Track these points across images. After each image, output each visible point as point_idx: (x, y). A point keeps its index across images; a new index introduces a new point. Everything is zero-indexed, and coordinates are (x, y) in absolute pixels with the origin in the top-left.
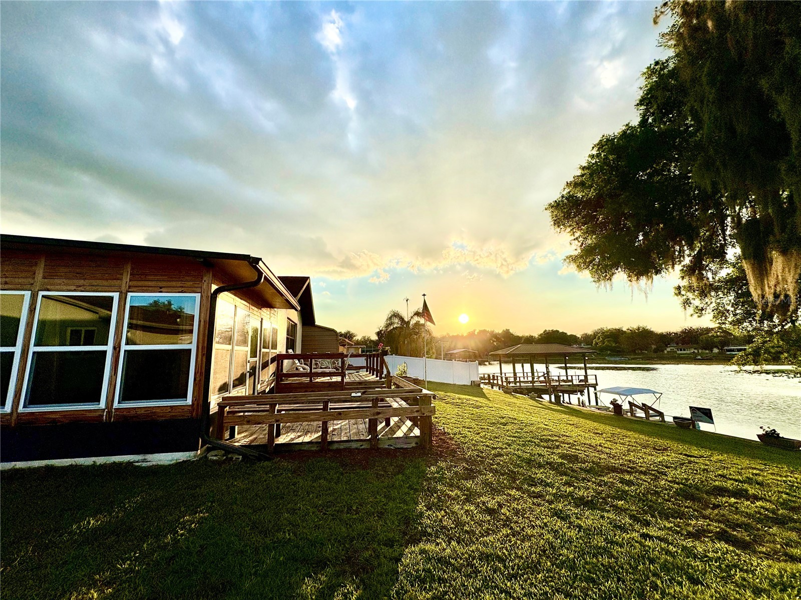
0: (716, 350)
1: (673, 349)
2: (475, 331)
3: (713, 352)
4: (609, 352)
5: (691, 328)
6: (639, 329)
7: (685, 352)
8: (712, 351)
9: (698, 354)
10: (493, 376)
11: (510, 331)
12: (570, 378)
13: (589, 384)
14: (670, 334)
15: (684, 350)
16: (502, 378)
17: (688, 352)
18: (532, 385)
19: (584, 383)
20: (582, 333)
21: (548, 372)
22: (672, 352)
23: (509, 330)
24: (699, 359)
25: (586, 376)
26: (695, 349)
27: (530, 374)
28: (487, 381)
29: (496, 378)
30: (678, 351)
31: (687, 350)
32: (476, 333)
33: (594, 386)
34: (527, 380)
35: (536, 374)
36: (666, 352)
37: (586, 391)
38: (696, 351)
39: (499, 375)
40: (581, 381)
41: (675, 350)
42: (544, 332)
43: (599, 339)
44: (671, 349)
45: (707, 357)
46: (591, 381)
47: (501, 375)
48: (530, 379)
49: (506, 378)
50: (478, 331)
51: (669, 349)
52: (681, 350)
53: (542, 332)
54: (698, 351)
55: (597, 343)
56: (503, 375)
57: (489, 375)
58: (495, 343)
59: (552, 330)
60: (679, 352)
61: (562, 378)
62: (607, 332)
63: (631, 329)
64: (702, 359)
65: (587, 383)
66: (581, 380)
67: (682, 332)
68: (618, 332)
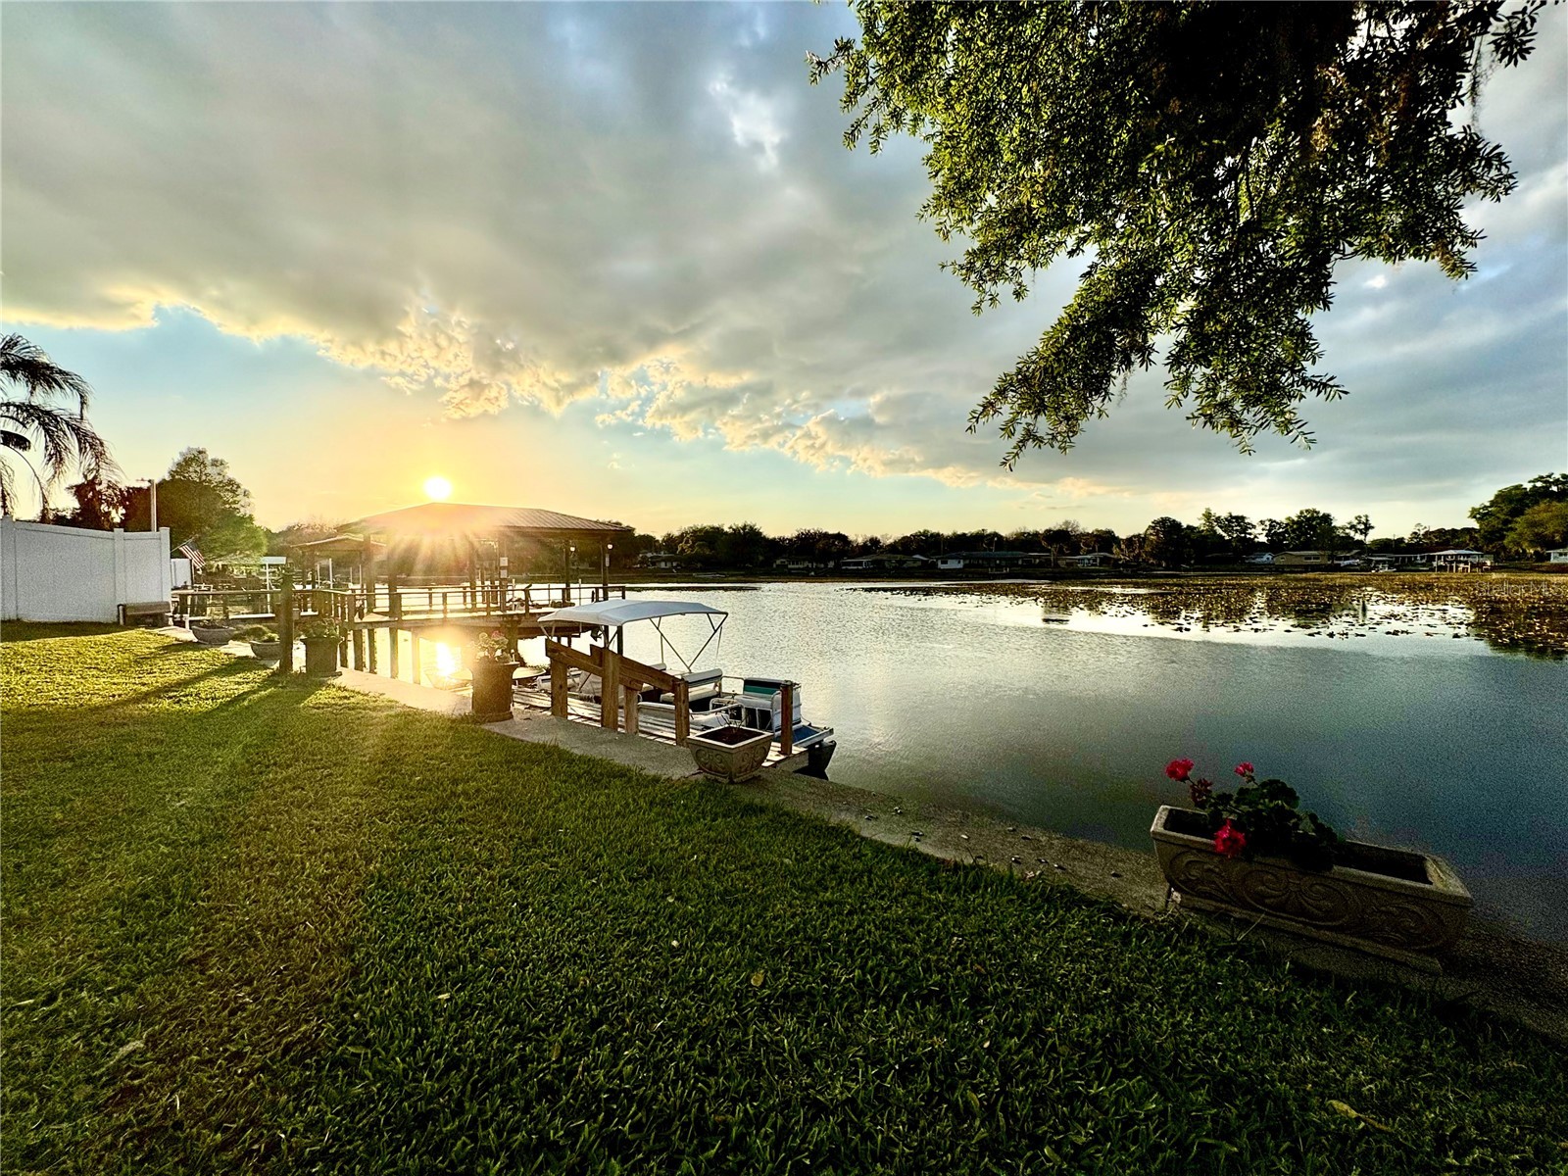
0: (831, 564)
4: (699, 565)
6: (744, 528)
9: (812, 569)
14: (784, 540)
15: (797, 564)
20: (663, 534)
22: (783, 566)
26: (809, 562)
31: (801, 564)
38: (809, 565)
41: (786, 563)
43: (687, 542)
44: (781, 562)
51: (778, 562)
52: (793, 564)
55: (683, 550)
62: (700, 530)
63: (733, 527)
67: (798, 537)
68: (717, 532)
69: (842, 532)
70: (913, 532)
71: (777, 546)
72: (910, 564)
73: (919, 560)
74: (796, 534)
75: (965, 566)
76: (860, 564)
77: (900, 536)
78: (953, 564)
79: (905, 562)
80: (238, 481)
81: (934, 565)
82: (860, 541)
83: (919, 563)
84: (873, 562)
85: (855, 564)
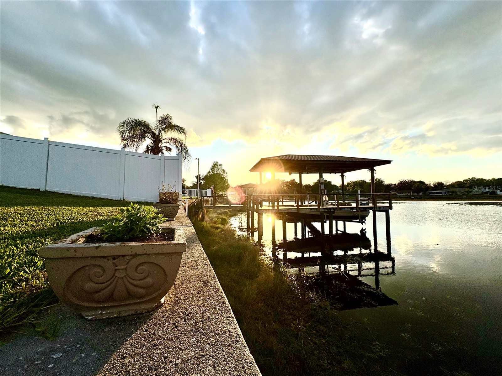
0: (421, 194)
1: (395, 193)
5: (405, 181)
7: (402, 195)
8: (419, 194)
14: (392, 185)
15: (402, 194)
17: (404, 195)
24: (413, 198)
26: (408, 193)
30: (398, 194)
33: (386, 210)
38: (409, 194)
41: (396, 193)
43: (351, 186)
44: (394, 193)
52: (400, 194)
54: (410, 194)
55: (349, 189)
58: (285, 188)
68: (363, 182)
69: (422, 180)
70: (464, 179)
71: (389, 187)
72: (474, 193)
74: (399, 182)
76: (441, 193)
77: (454, 181)
79: (471, 192)
80: (225, 170)
82: (432, 184)
83: (480, 193)
84: (447, 192)
85: (437, 193)
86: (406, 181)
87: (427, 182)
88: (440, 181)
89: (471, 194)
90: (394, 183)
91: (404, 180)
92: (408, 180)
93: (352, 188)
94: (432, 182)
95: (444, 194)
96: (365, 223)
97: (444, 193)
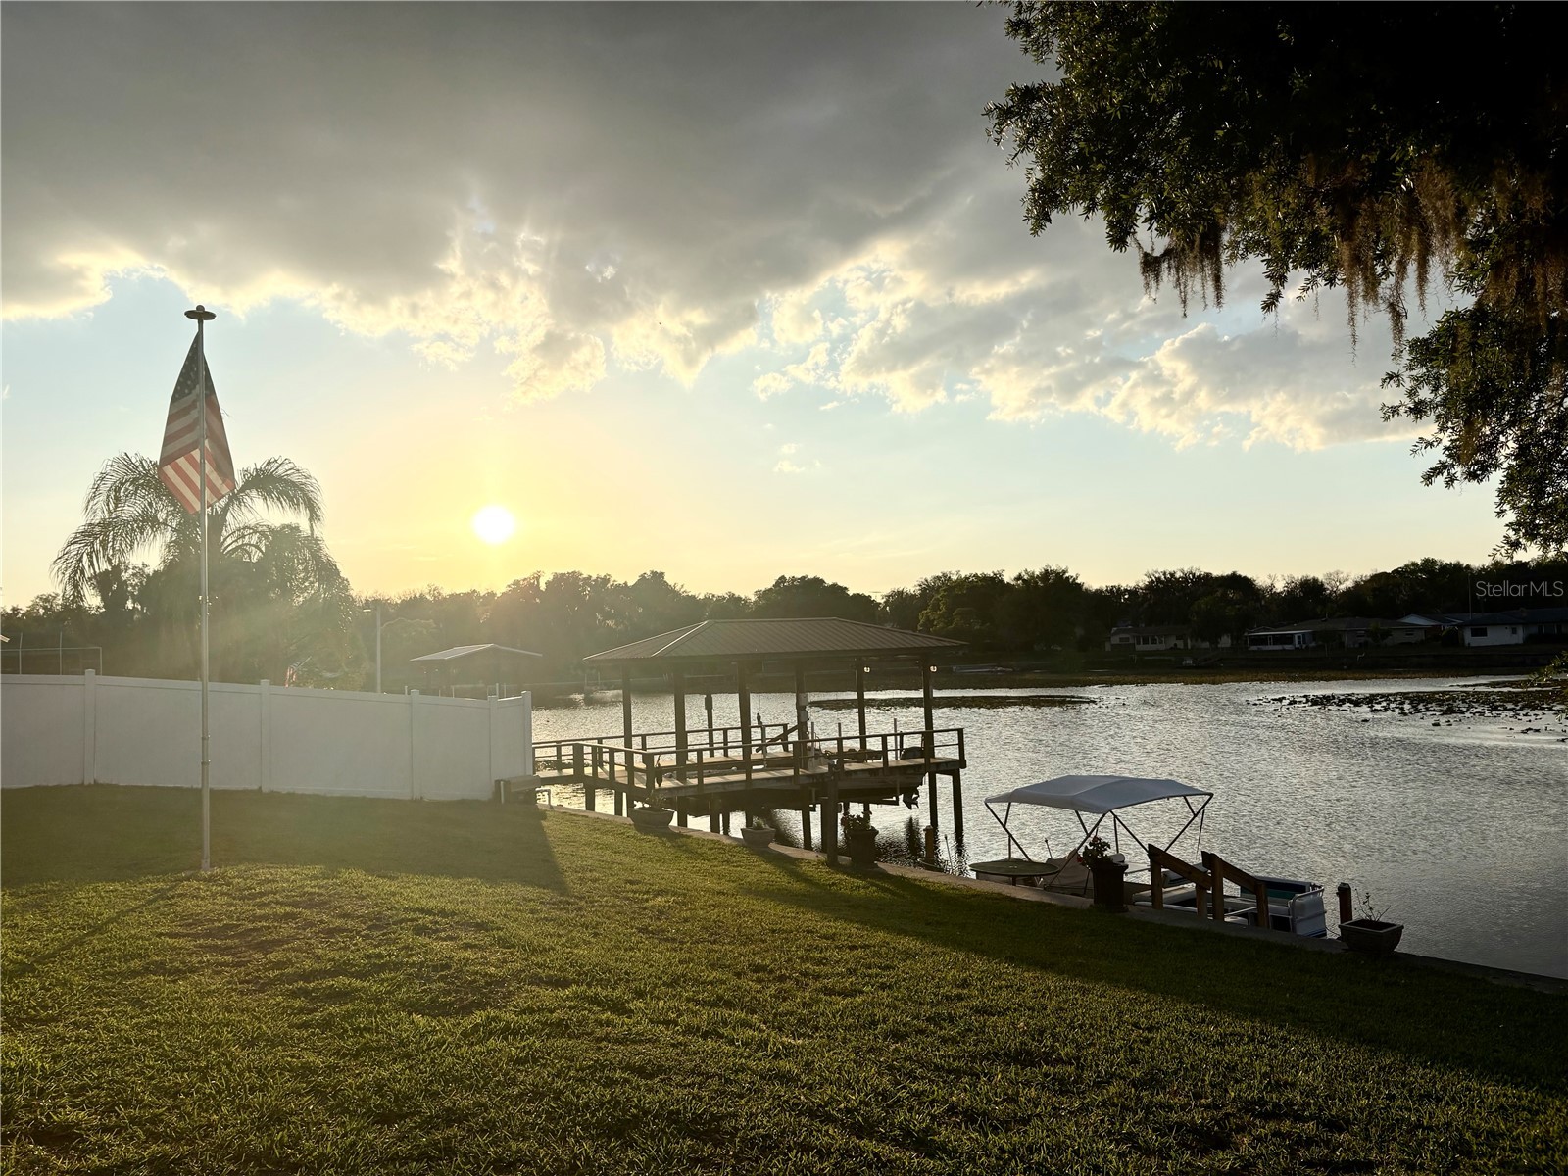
0: (1225, 641)
1: (1128, 639)
2: (538, 579)
3: (1219, 646)
7: (1155, 647)
8: (1217, 643)
9: (1187, 653)
10: (597, 751)
11: (667, 578)
12: (874, 744)
13: (938, 764)
14: (1121, 593)
15: (1154, 641)
16: (629, 756)
17: (1163, 646)
18: (743, 777)
19: (922, 761)
20: (887, 591)
21: (801, 727)
23: (662, 575)
24: (1188, 667)
25: (928, 735)
26: (1177, 637)
27: (735, 736)
28: (571, 772)
29: (606, 757)
30: (1139, 643)
31: (1161, 642)
32: (543, 587)
33: (954, 768)
34: (724, 759)
35: (756, 734)
36: (1108, 647)
37: (924, 789)
38: (1180, 644)
39: (620, 744)
40: (909, 753)
41: (1131, 641)
42: (777, 584)
43: (936, 607)
44: (1121, 639)
45: (1206, 660)
46: (946, 752)
47: (628, 744)
48: (736, 754)
49: (648, 758)
50: (550, 578)
51: (1115, 639)
52: (1145, 642)
53: (770, 584)
54: (1186, 645)
56: (636, 743)
57: (578, 749)
59: (803, 578)
60: (1140, 647)
61: (847, 744)
62: (960, 585)
63: (1026, 577)
64: (1197, 668)
65: (932, 761)
66: (908, 750)
67: (1149, 587)
68: (991, 585)
69: (1242, 573)
70: (1400, 564)
72: (1399, 637)
73: (1419, 628)
74: (1148, 580)
75: (1529, 639)
76: (1289, 639)
77: (1367, 572)
78: (1499, 637)
79: (1386, 634)
81: (1454, 638)
82: (1281, 588)
83: (1420, 636)
84: (1315, 635)
85: (1278, 640)
86: (1178, 575)
87: (1262, 580)
88: (1311, 576)
89: (1388, 641)
90: (1131, 584)
91: (1165, 574)
92: (1182, 571)
93: (941, 616)
94: (1279, 578)
95: (1299, 642)
96: (917, 804)
97: (1299, 637)
